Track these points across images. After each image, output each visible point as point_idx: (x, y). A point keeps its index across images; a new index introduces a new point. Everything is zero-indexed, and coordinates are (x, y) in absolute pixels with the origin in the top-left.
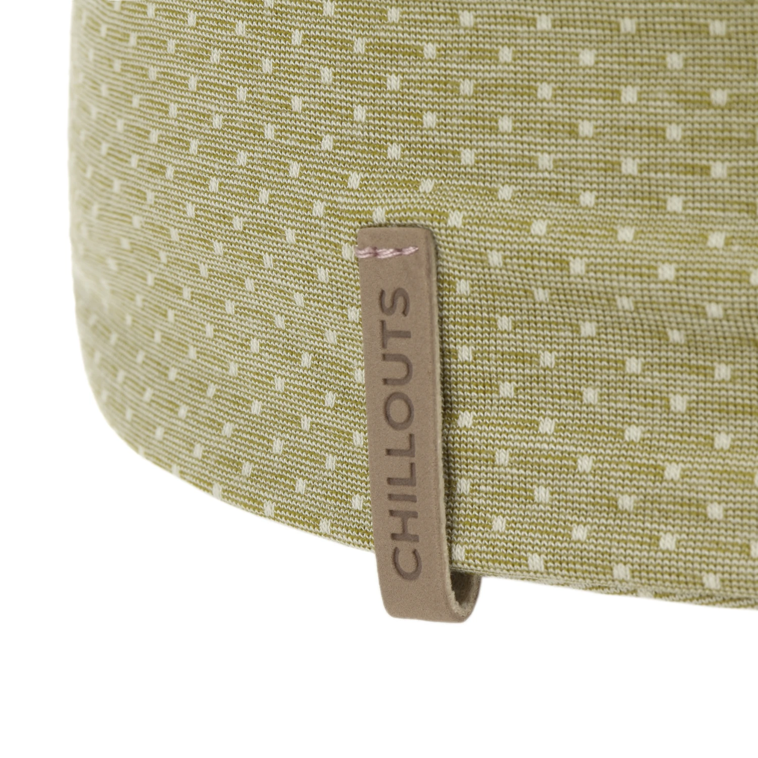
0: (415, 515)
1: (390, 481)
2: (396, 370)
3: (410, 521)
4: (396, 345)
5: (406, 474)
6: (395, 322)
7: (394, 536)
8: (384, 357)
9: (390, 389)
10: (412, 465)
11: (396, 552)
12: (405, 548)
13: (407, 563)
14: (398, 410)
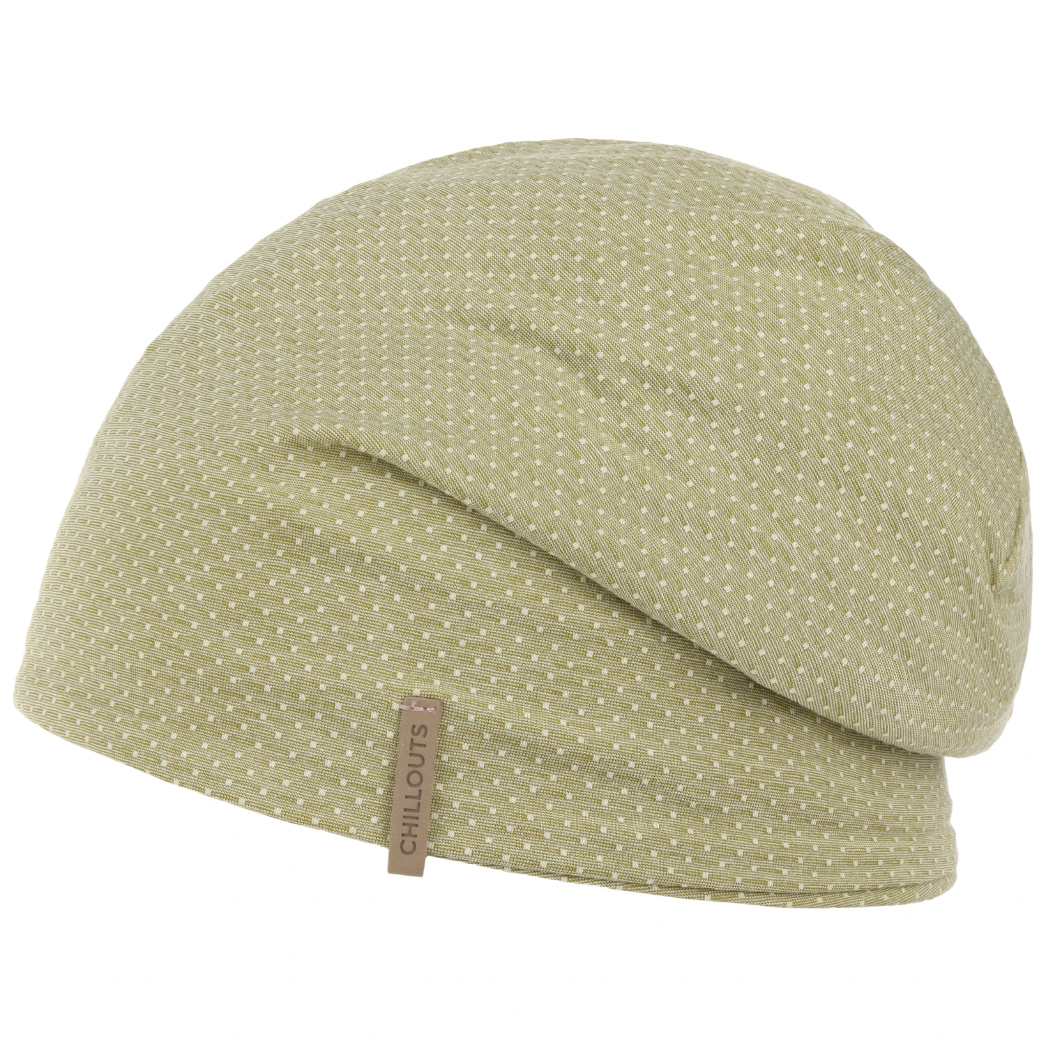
0: (417, 826)
1: (405, 810)
2: (417, 760)
3: (414, 828)
4: (417, 750)
5: (415, 807)
6: (418, 739)
7: (403, 835)
8: (411, 754)
9: (412, 769)
10: (419, 804)
11: (403, 841)
12: (409, 840)
13: (408, 846)
14: (415, 779)
